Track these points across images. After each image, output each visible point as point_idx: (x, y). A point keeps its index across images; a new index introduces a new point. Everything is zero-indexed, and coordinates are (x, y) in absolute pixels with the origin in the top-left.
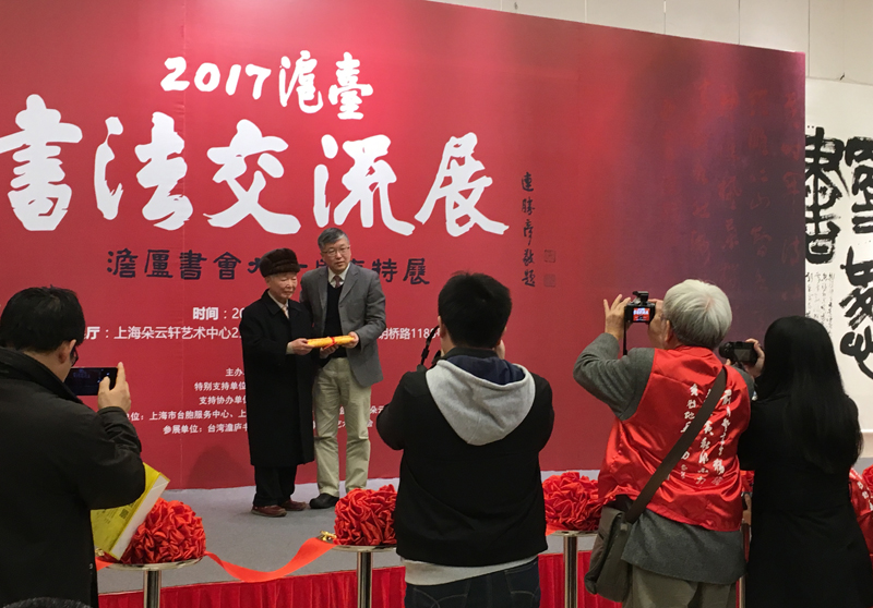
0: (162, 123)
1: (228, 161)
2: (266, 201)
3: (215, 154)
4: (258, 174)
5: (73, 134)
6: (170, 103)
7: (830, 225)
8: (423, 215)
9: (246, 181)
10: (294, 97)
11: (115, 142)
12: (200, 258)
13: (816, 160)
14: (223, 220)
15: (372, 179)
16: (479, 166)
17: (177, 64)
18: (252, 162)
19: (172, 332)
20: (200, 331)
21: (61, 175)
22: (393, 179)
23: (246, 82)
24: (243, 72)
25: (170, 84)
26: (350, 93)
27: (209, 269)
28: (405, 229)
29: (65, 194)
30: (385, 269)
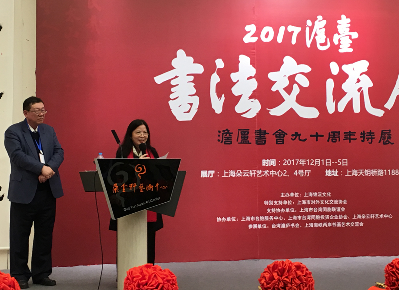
1: (279, 79)
3: (272, 76)
4: (295, 86)
9: (289, 90)
10: (314, 42)
14: (277, 111)
18: (292, 79)
19: (252, 173)
20: (266, 172)
22: (371, 84)
23: (288, 35)
24: (286, 30)
26: (345, 38)
27: (270, 139)
28: (379, 113)
29: (196, 100)
30: (368, 136)
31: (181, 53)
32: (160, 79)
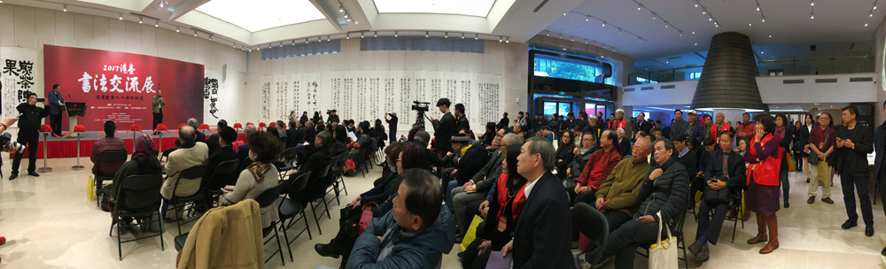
0: (103, 75)
2: (118, 87)
3: (111, 80)
4: (117, 83)
5: (91, 78)
6: (105, 72)
7: (208, 93)
8: (143, 90)
10: (123, 71)
11: (97, 78)
12: (109, 96)
13: (206, 82)
15: (135, 84)
16: (152, 82)
17: (105, 66)
19: (105, 108)
21: (89, 84)
22: (138, 84)
24: (115, 67)
25: (104, 69)
26: (131, 70)
28: (140, 92)
29: (90, 87)
30: (137, 98)
31: (86, 73)
32: (79, 80)
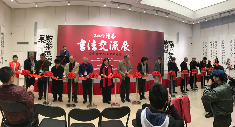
0: (94, 41)
1: (100, 44)
2: (105, 48)
3: (99, 43)
4: (104, 45)
5: (86, 42)
6: (95, 39)
7: (167, 50)
8: (121, 49)
9: (102, 46)
10: (107, 37)
11: (89, 42)
12: (98, 53)
13: (166, 43)
14: (100, 50)
15: (116, 45)
16: (128, 44)
17: (95, 35)
18: (103, 44)
19: (95, 60)
20: (98, 60)
21: (84, 46)
22: (118, 45)
23: (102, 36)
24: (102, 35)
25: (95, 37)
26: (113, 37)
27: (99, 54)
28: (119, 50)
29: (85, 47)
30: (117, 54)
31: (82, 39)
32: (78, 44)
